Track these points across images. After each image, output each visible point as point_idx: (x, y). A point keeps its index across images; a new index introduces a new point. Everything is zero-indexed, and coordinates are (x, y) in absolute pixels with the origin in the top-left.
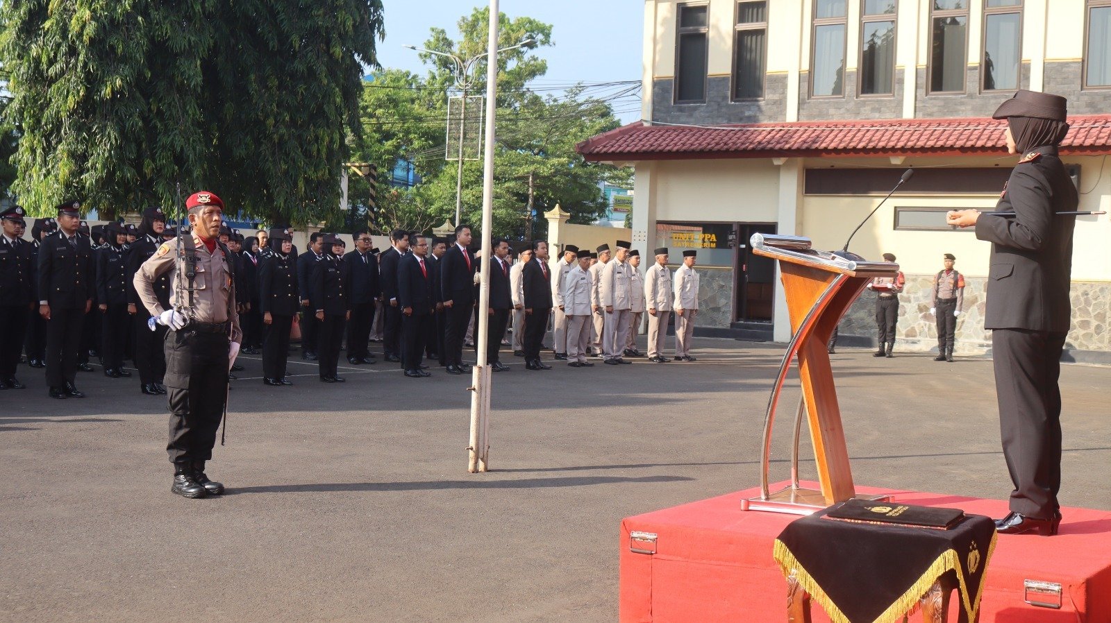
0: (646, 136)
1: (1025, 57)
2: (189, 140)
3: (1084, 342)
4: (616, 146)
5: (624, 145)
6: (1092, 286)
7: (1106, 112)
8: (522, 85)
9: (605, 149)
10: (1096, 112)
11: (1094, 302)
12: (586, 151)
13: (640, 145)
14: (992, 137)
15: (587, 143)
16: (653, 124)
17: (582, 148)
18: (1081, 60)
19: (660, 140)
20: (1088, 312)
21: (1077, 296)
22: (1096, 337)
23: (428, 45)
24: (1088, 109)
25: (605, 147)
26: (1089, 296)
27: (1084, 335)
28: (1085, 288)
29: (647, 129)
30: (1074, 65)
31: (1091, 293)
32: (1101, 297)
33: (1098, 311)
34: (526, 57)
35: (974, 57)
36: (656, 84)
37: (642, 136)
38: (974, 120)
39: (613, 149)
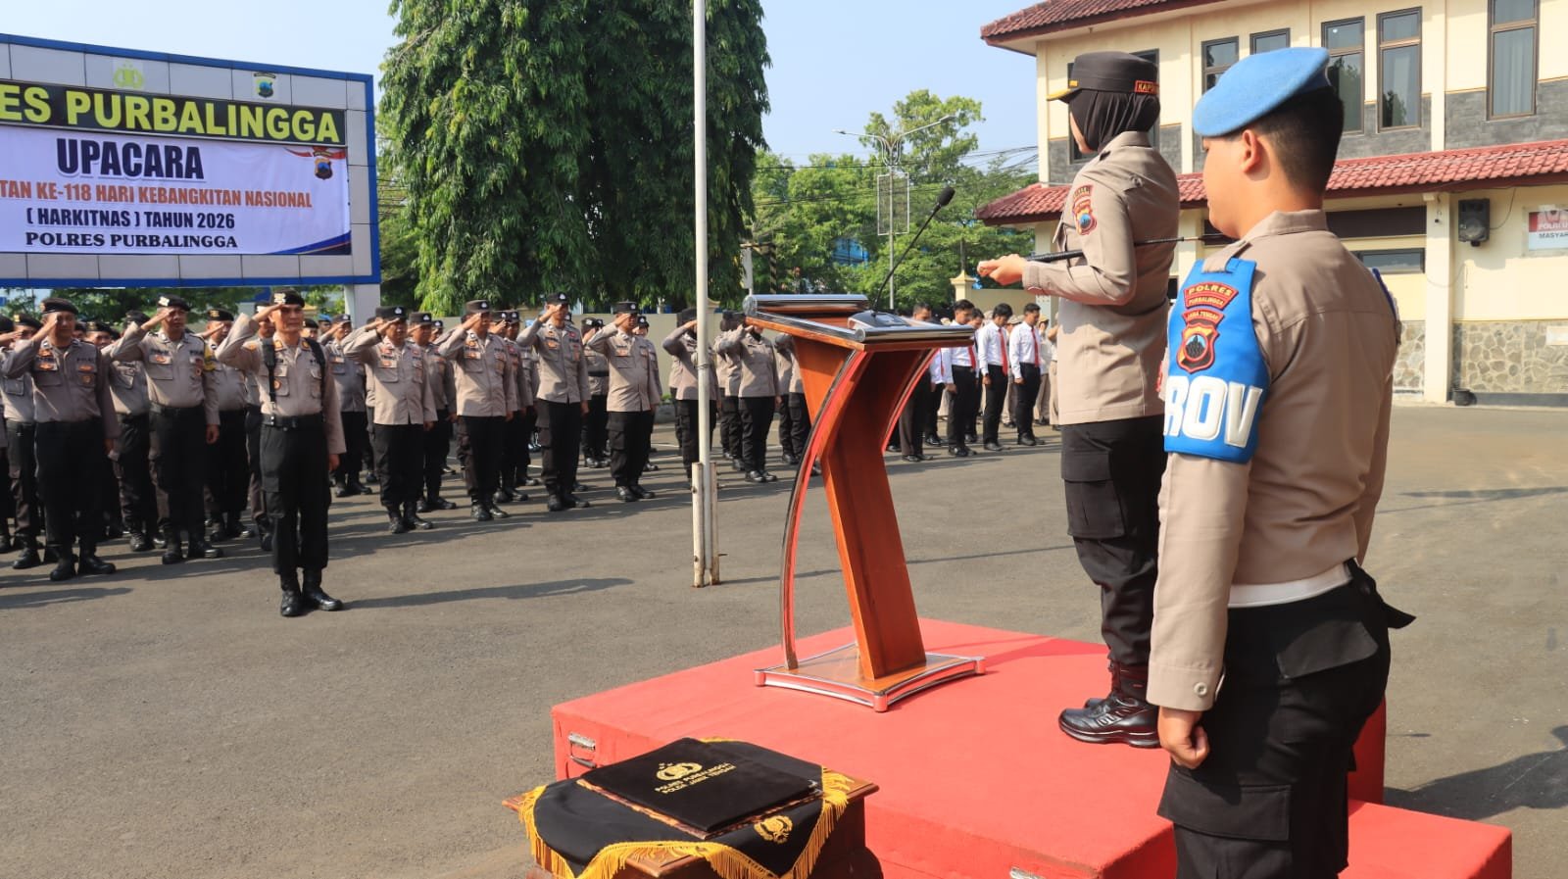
0: (1044, 197)
1: (1425, 90)
2: (569, 231)
3: (1499, 384)
4: (1014, 209)
5: (1022, 208)
6: (1505, 325)
7: (1514, 142)
8: (957, 161)
9: (1004, 213)
10: (1503, 142)
11: (1508, 342)
12: (985, 216)
13: (1037, 207)
14: (1393, 176)
15: (986, 208)
16: (1050, 186)
17: (981, 213)
18: (1485, 90)
19: (1057, 200)
20: (1502, 353)
21: (1490, 337)
22: (1511, 378)
23: (868, 129)
24: (1494, 140)
25: (1003, 210)
26: (1503, 336)
27: (1498, 377)
28: (1498, 327)
29: (1045, 190)
30: (1477, 95)
31: (1504, 333)
32: (1516, 336)
33: (1513, 351)
34: (959, 135)
35: (1371, 95)
36: (1051, 145)
37: (1040, 198)
38: (1374, 160)
39: (1011, 212)
